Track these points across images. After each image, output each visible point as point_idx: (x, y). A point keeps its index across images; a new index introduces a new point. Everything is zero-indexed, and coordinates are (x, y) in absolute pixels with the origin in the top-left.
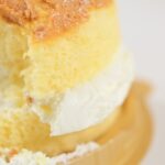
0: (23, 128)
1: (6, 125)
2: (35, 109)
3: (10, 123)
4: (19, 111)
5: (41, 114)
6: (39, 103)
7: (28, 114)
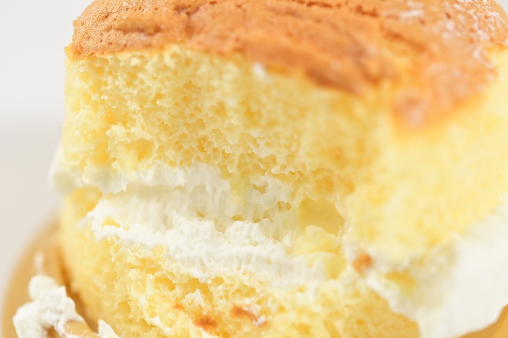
0: (339, 325)
1: (305, 320)
2: (374, 281)
3: (312, 315)
4: (335, 288)
5: (391, 293)
6: (385, 269)
7: (357, 294)
